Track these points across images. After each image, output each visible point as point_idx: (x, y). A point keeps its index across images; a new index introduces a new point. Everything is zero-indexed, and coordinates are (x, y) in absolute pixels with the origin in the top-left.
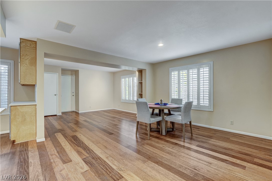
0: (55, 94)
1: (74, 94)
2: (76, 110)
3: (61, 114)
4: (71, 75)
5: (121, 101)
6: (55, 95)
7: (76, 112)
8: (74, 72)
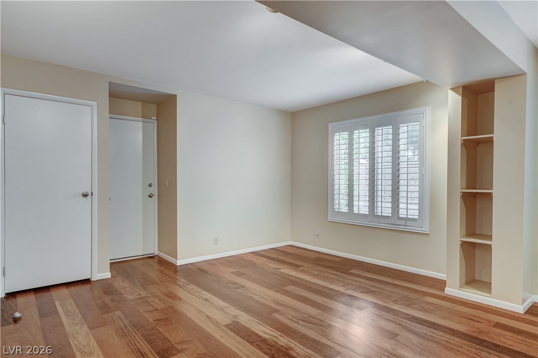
0: (84, 191)
1: (154, 190)
2: (159, 250)
3: (107, 275)
4: (143, 117)
5: (330, 218)
6: (85, 195)
7: (162, 262)
8: (155, 106)
